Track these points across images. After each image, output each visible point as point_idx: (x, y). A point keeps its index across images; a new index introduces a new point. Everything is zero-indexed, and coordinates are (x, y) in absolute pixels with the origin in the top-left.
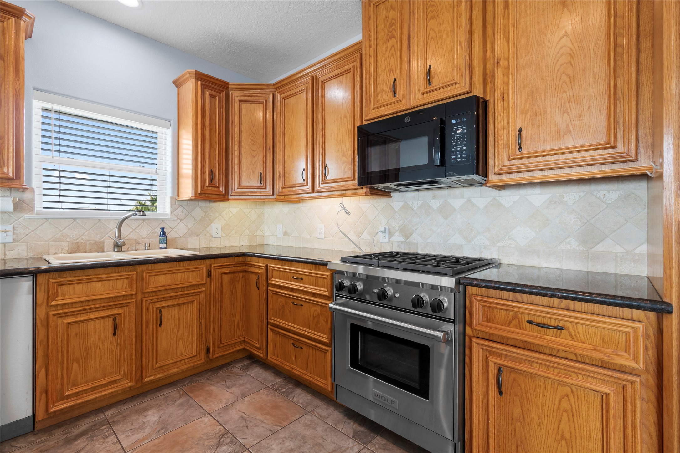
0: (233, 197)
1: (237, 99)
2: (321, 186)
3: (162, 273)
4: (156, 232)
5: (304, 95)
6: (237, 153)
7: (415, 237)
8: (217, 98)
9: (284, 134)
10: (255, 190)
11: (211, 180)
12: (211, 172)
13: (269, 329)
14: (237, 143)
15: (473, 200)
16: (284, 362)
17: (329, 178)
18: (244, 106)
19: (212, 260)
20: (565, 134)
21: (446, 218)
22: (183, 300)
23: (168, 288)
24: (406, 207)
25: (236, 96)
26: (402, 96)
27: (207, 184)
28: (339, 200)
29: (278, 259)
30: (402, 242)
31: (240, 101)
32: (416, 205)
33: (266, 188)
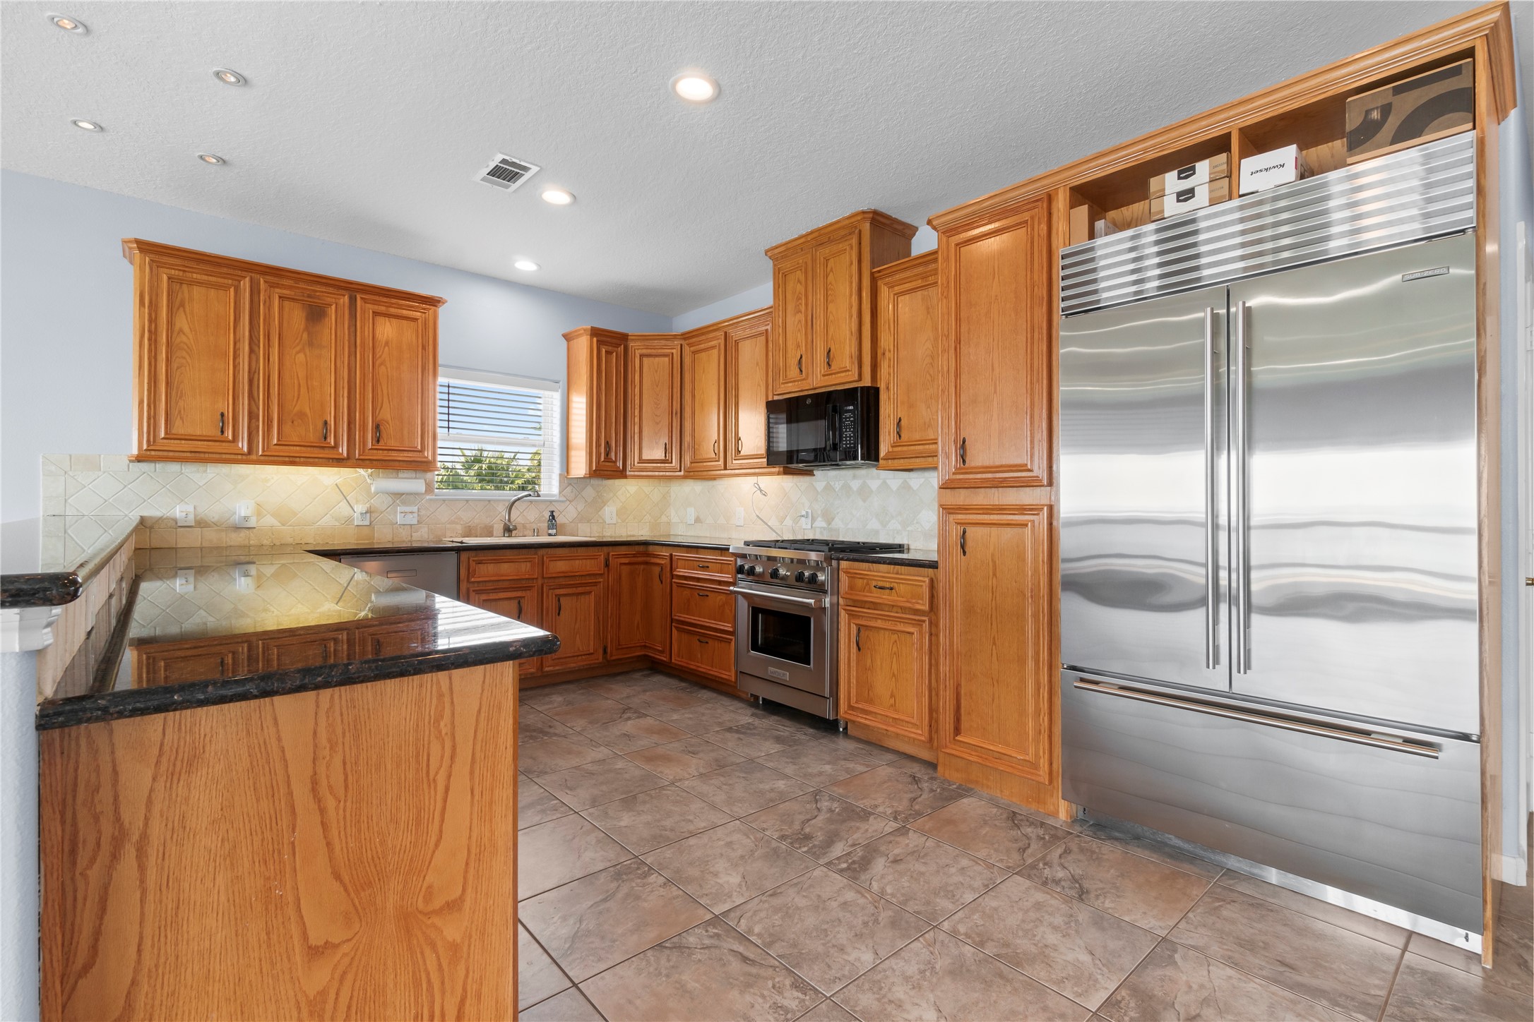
0: (632, 473)
1: (638, 353)
2: (734, 462)
3: (561, 558)
4: (543, 516)
5: (715, 352)
6: (637, 420)
7: (838, 523)
8: (614, 354)
9: (693, 396)
10: (659, 465)
11: (607, 454)
12: (608, 444)
13: (673, 629)
14: (637, 407)
15: (887, 481)
16: (690, 662)
17: (742, 453)
18: (645, 360)
19: (611, 548)
20: (929, 426)
21: (864, 501)
22: (580, 590)
23: (566, 575)
24: (828, 488)
25: (636, 348)
26: (807, 374)
27: (602, 459)
28: (753, 479)
29: (684, 546)
30: (824, 528)
31: (642, 356)
32: (837, 486)
33: (671, 463)
